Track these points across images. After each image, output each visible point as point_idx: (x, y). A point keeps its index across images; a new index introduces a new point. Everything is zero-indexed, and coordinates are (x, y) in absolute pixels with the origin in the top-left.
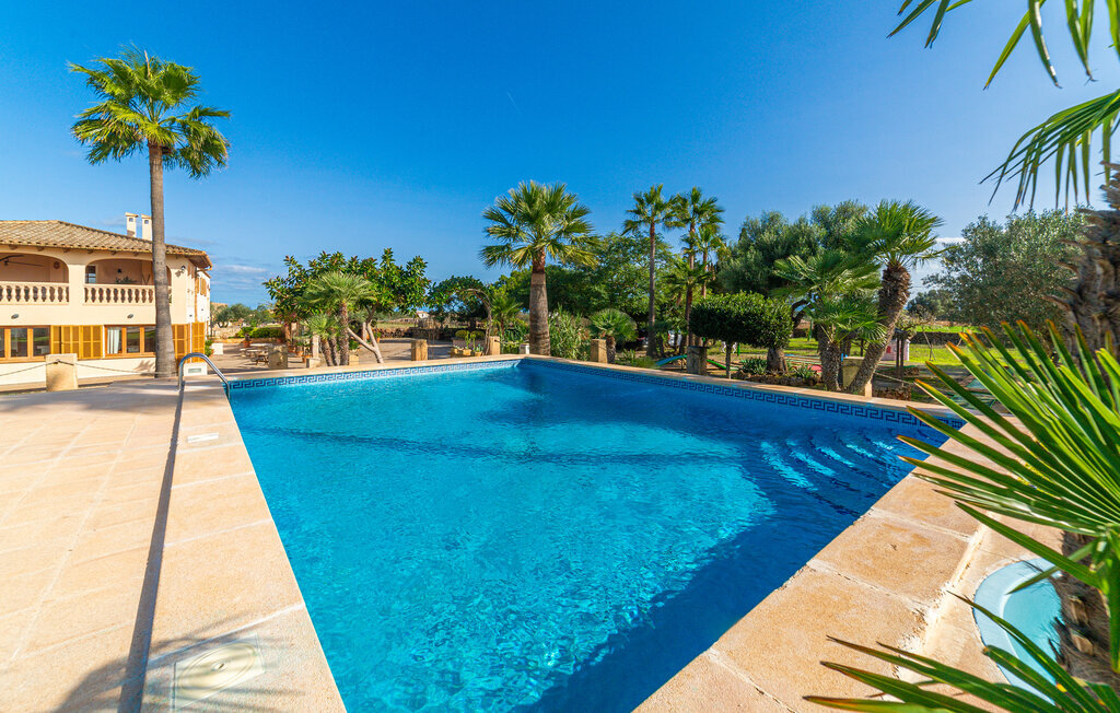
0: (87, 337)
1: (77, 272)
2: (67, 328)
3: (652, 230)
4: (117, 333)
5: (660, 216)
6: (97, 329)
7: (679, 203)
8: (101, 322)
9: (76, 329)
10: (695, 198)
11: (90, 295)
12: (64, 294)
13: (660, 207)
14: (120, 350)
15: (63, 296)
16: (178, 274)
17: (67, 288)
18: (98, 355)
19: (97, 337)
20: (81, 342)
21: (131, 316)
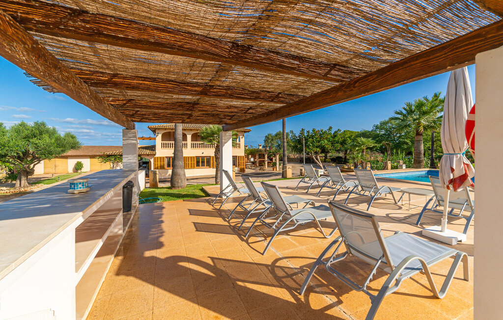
6: (193, 157)
9: (188, 157)
11: (192, 145)
20: (190, 162)
21: (203, 153)
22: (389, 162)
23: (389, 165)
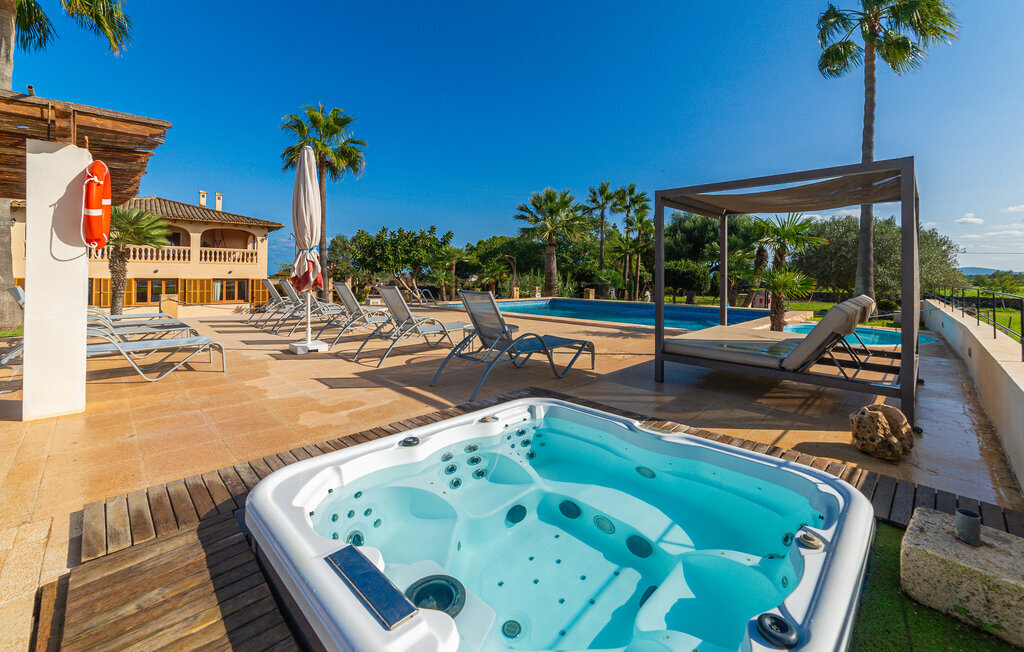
0: (202, 288)
1: (196, 237)
2: (190, 280)
3: (602, 213)
4: (219, 284)
5: (610, 204)
6: (208, 281)
7: (621, 195)
8: (211, 276)
9: (195, 281)
10: (632, 191)
11: (203, 256)
12: (187, 255)
13: (609, 198)
14: (221, 298)
15: (187, 256)
16: (262, 241)
17: (189, 252)
18: (209, 301)
19: (209, 288)
20: (198, 291)
21: (230, 272)
22: (515, 289)
23: (516, 293)
